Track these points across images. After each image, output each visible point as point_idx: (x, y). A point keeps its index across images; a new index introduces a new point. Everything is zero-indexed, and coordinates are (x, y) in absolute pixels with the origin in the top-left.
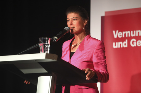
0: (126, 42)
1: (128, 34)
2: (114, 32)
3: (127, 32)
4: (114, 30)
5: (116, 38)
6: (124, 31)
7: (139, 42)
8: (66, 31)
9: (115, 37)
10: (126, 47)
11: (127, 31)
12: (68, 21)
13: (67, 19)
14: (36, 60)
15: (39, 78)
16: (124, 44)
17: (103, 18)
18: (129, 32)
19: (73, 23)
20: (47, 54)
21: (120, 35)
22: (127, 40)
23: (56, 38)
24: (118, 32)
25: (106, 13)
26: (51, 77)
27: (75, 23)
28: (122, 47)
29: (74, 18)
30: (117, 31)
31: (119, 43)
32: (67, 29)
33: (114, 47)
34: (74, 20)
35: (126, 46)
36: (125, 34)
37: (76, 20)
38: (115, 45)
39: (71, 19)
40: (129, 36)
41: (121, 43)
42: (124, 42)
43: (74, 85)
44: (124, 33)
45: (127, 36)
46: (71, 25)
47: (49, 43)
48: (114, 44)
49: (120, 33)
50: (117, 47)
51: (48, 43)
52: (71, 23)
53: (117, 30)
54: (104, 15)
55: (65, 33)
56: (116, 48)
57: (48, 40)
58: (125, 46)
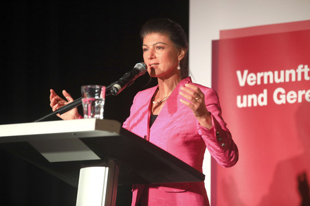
0: (265, 94)
1: (268, 77)
2: (239, 73)
3: (266, 74)
4: (238, 70)
5: (242, 87)
6: (260, 72)
7: (292, 95)
8: (138, 71)
9: (242, 83)
10: (264, 106)
11: (267, 71)
12: (146, 50)
13: (144, 47)
14: (75, 134)
15: (83, 171)
16: (261, 100)
17: (215, 44)
18: (270, 73)
19: (156, 55)
20: (98, 121)
21: (252, 79)
22: (265, 91)
23: (117, 86)
24: (248, 74)
25: (222, 32)
26: (107, 168)
27: (160, 54)
28: (255, 104)
29: (158, 45)
30: (246, 72)
31: (250, 97)
32: (140, 68)
33: (240, 105)
34: (159, 48)
35: (265, 103)
36: (262, 78)
37: (163, 48)
38: (242, 102)
39: (151, 47)
40: (271, 81)
41: (254, 96)
42: (261, 96)
43: (156, 186)
44: (260, 75)
45: (266, 82)
46: (151, 58)
47: (102, 96)
48: (239, 98)
49: (253, 75)
50: (244, 105)
51: (99, 97)
52: (152, 55)
53: (246, 69)
54: (217, 37)
55: (137, 77)
56: (243, 108)
57: (100, 90)
58: (261, 104)
